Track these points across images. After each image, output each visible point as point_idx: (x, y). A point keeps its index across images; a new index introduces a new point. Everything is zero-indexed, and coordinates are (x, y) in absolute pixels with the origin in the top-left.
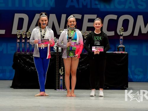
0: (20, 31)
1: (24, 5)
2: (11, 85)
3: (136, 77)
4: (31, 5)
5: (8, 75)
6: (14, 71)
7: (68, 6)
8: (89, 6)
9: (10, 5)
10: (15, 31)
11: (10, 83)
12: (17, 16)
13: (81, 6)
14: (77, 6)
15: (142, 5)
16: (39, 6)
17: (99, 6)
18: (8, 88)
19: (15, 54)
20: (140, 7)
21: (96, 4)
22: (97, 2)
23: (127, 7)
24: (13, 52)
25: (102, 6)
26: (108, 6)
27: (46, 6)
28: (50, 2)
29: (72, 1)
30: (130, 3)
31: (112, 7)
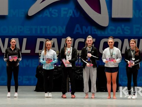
0: (41, 51)
1: (44, 32)
2: (35, 89)
3: (124, 83)
4: (48, 32)
5: (32, 82)
6: (37, 79)
7: (74, 33)
8: (90, 33)
9: (34, 32)
10: (37, 51)
11: (34, 88)
12: (39, 40)
13: (84, 33)
14: (81, 33)
15: (127, 32)
16: (54, 33)
17: (97, 33)
18: (33, 91)
19: (37, 67)
20: (126, 33)
21: (95, 31)
22: (95, 30)
23: (117, 33)
24: (36, 66)
25: (99, 33)
26: (103, 33)
27: (60, 32)
28: (62, 30)
29: (78, 29)
30: (119, 30)
31: (106, 33)
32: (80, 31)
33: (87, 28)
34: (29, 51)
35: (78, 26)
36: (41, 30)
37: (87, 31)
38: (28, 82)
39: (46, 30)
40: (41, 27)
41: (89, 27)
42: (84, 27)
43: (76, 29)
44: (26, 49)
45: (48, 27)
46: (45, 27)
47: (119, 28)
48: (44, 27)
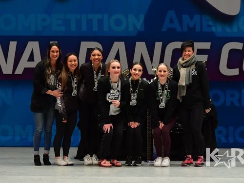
7: (164, 29)
8: (198, 29)
9: (73, 28)
13: (185, 29)
14: (179, 29)
16: (119, 30)
17: (214, 29)
21: (209, 26)
22: (211, 23)
25: (218, 29)
26: (228, 30)
27: (131, 29)
28: (135, 23)
29: (171, 21)
31: (235, 29)
32: (176, 25)
33: (192, 18)
36: (90, 22)
37: (191, 25)
39: (100, 22)
40: (90, 16)
43: (167, 20)
45: (106, 16)
46: (100, 16)
48: (95, 17)
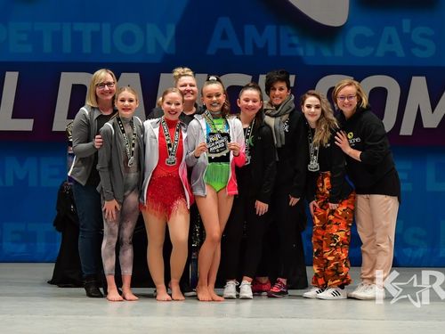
1: (87, 48)
2: (50, 276)
3: (408, 252)
4: (106, 49)
5: (41, 247)
6: (59, 235)
7: (211, 51)
8: (272, 51)
9: (47, 47)
10: (60, 123)
11: (48, 270)
12: (68, 80)
13: (249, 51)
14: (238, 51)
15: (423, 48)
16: (130, 52)
17: (301, 51)
18: (43, 284)
19: (62, 188)
20: (417, 52)
21: (292, 45)
22: (295, 40)
23: (380, 53)
24: (57, 183)
25: (309, 51)
26: (326, 52)
27: (151, 49)
28: (161, 39)
29: (224, 36)
30: (390, 41)
31: (339, 52)
32: (233, 43)
33: (261, 30)
34: (26, 125)
35: (224, 23)
36: (77, 37)
37: (260, 45)
38: (22, 248)
39: (96, 37)
40: (79, 27)
41: (270, 30)
42: (250, 30)
43: (217, 34)
44: (15, 116)
45: (106, 27)
46: (94, 27)
47: (390, 31)
48: (87, 29)
